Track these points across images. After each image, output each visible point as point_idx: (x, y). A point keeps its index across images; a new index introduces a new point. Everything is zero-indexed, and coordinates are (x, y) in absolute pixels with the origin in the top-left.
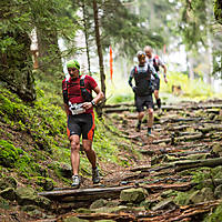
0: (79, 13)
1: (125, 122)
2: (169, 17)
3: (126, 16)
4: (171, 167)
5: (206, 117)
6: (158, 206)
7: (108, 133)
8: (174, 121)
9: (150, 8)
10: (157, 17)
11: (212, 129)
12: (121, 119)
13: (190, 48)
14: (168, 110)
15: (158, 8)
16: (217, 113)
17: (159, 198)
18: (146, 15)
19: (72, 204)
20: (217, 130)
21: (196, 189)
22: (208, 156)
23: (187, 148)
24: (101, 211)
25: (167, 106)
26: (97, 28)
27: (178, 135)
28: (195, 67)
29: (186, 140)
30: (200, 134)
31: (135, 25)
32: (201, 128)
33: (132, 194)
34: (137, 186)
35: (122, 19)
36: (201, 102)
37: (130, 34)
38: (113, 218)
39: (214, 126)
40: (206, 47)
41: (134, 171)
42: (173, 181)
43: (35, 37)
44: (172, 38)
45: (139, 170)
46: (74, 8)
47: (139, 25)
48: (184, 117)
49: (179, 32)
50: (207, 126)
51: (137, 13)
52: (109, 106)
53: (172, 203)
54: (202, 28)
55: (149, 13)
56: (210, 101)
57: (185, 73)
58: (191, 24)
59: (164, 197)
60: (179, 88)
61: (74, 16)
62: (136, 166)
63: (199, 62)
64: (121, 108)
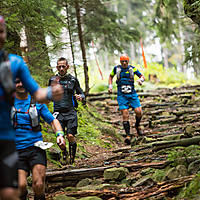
0: (63, 12)
1: (107, 109)
2: (144, 13)
3: (105, 13)
4: (149, 147)
5: (180, 102)
6: (138, 183)
7: (92, 119)
8: (151, 106)
9: (127, 6)
10: (134, 14)
11: (186, 113)
12: (104, 106)
13: (164, 40)
14: (146, 96)
15: (135, 5)
16: (190, 98)
17: (139, 176)
18: (124, 12)
19: (61, 184)
20: (190, 113)
21: (172, 167)
22: (182, 137)
23: (163, 130)
24: (87, 189)
25: (145, 93)
26: (79, 25)
27: (155, 119)
28: (169, 57)
29: (162, 123)
30: (175, 117)
31: (113, 21)
32: (175, 111)
33: (114, 173)
34: (119, 165)
35: (102, 16)
36: (175, 88)
37: (109, 29)
38: (97, 195)
39: (187, 110)
40: (179, 39)
41: (116, 152)
42: (151, 160)
43: (24, 35)
44: (148, 32)
45: (120, 151)
46: (59, 8)
47: (117, 21)
48: (160, 103)
49: (153, 26)
50: (181, 110)
51: (116, 10)
52: (92, 95)
53: (150, 180)
54: (174, 22)
55: (127, 11)
56: (183, 87)
57: (160, 63)
58: (164, 19)
59: (143, 174)
60: (155, 76)
61: (59, 15)
62: (117, 148)
63: (173, 53)
64: (103, 96)
